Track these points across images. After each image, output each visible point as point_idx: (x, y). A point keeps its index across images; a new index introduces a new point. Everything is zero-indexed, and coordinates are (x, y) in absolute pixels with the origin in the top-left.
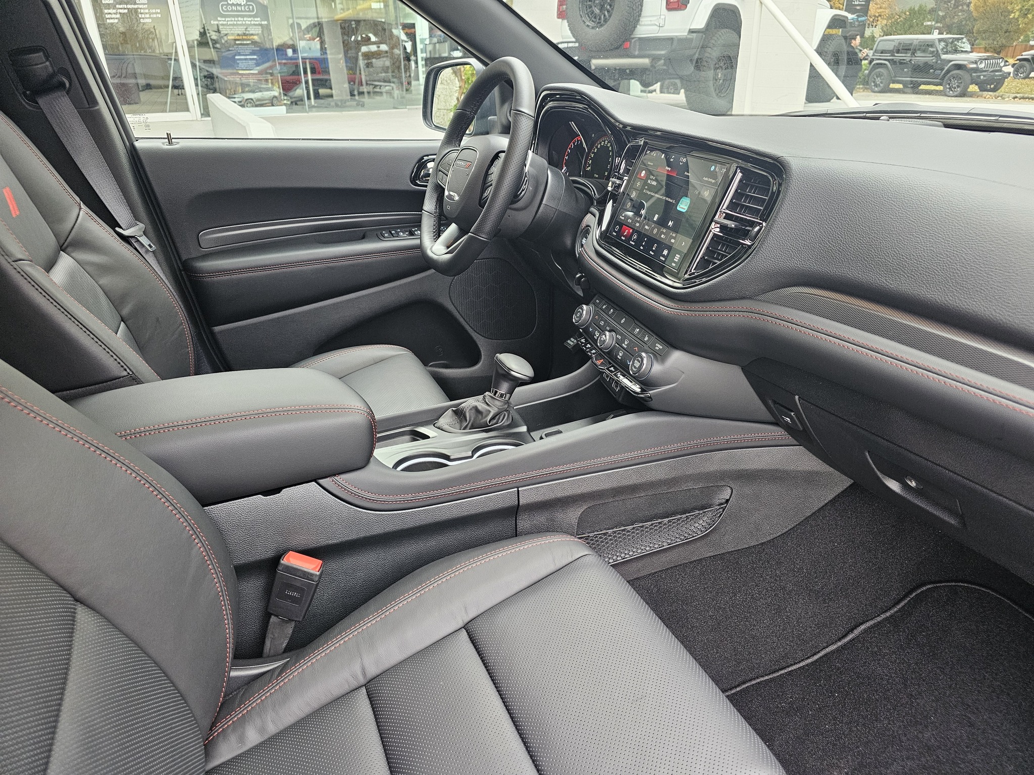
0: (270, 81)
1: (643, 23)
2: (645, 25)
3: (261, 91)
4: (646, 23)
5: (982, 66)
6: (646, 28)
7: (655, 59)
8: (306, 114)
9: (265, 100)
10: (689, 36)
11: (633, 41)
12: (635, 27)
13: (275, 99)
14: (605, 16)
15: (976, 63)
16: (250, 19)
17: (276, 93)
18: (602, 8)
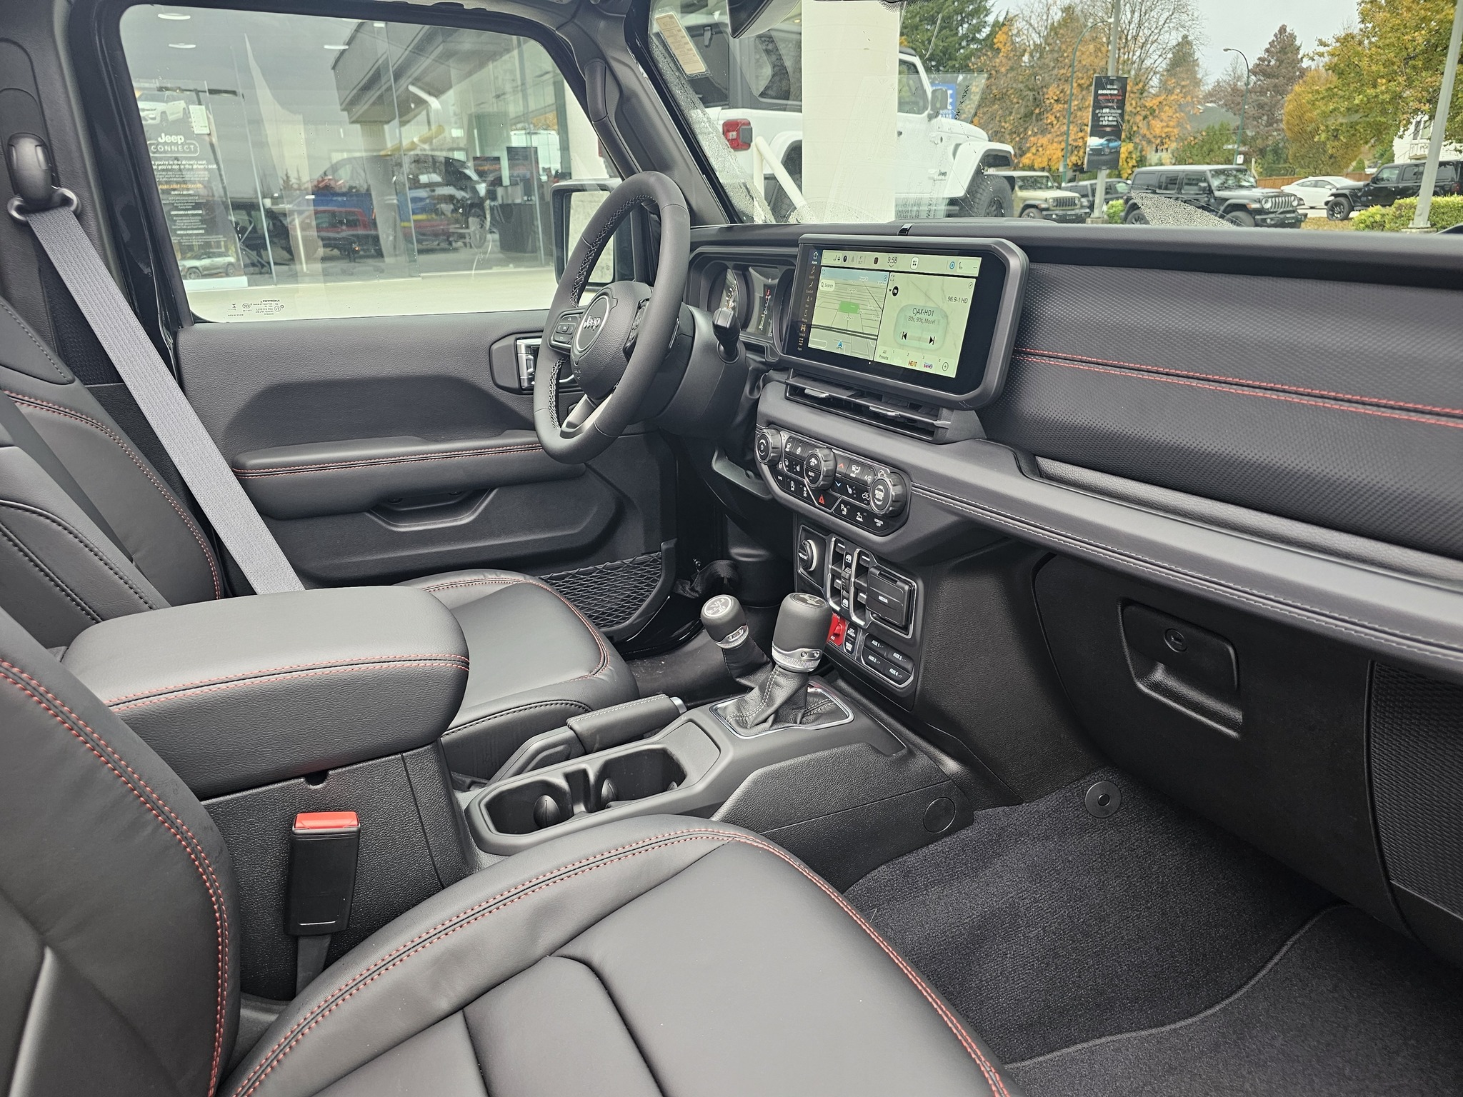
0: (222, 243)
3: (209, 257)
5: (1268, 206)
8: (273, 287)
9: (219, 268)
13: (230, 267)
15: (1260, 201)
16: (191, 162)
17: (232, 259)
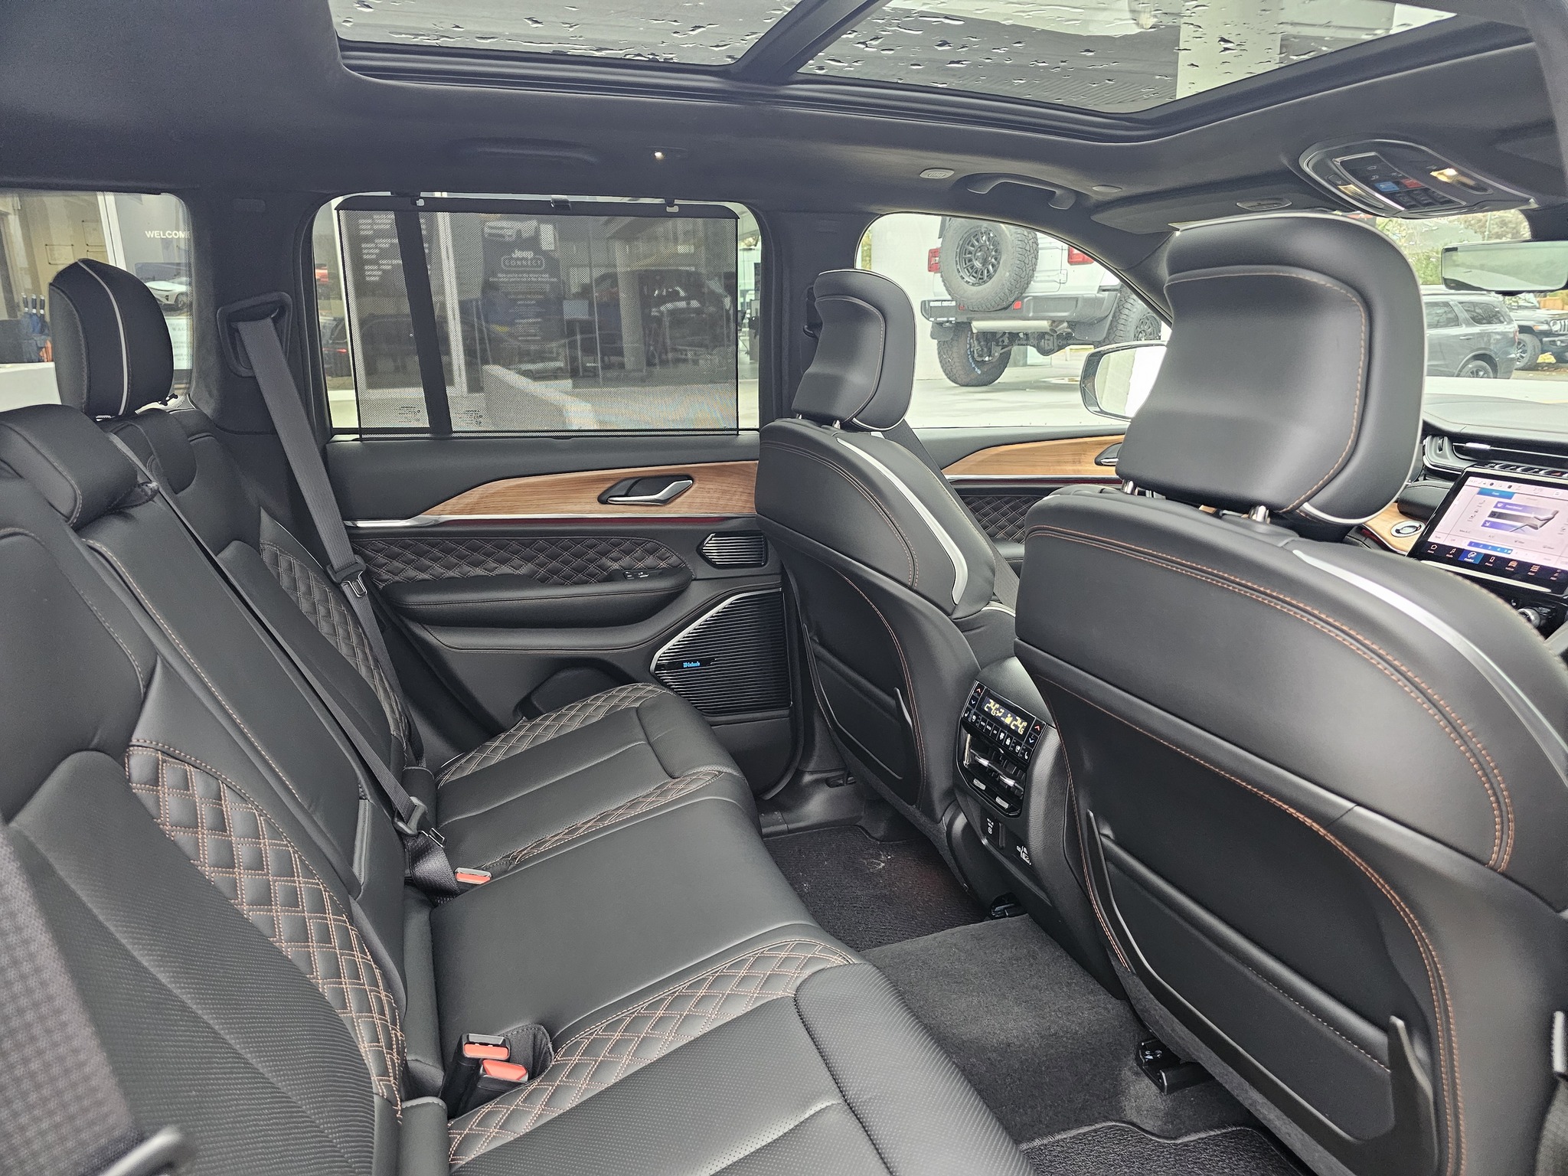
1: (1038, 279)
2: (1041, 281)
4: (1043, 279)
6: (1043, 285)
7: (1055, 322)
10: (1098, 295)
11: (1026, 300)
12: (1028, 284)
14: (988, 271)
18: (985, 262)
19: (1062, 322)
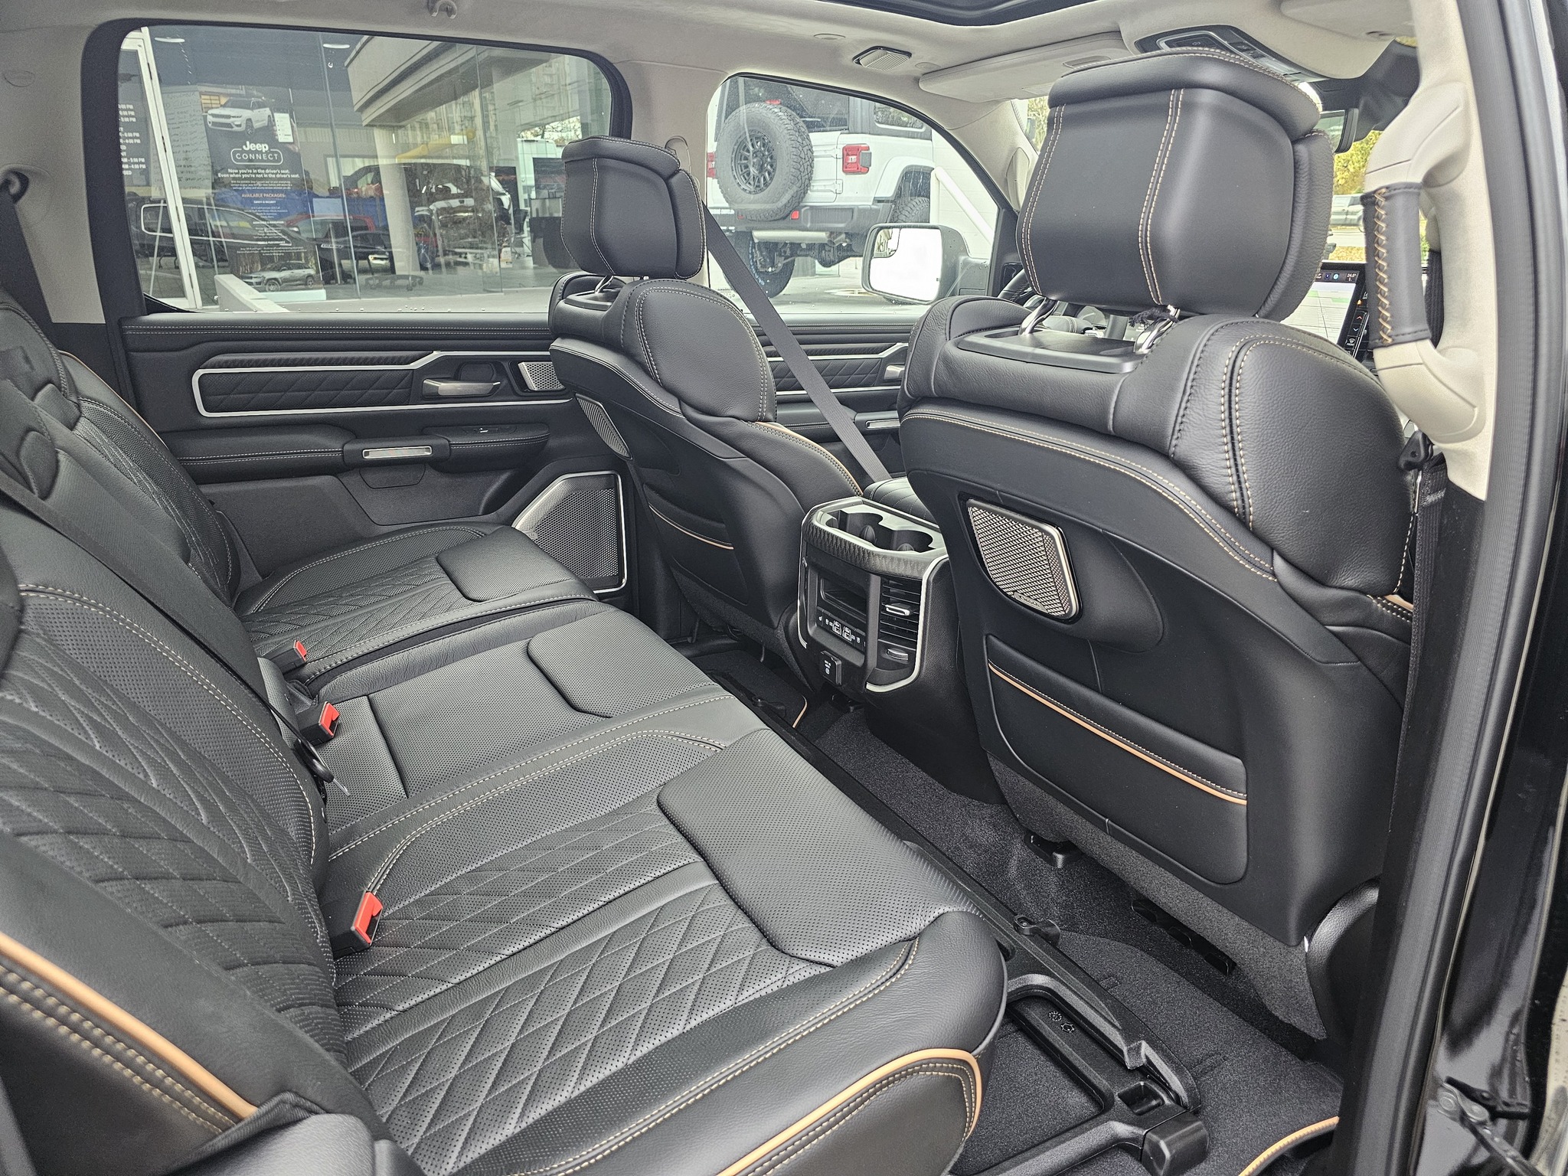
0: (303, 255)
1: (815, 188)
2: (818, 191)
3: (289, 269)
4: (820, 188)
6: (819, 195)
7: (833, 233)
9: (298, 280)
10: (874, 207)
11: (803, 210)
12: (805, 193)
13: (309, 279)
14: (764, 178)
16: (275, 171)
17: (312, 272)
18: (761, 169)
19: (840, 233)
